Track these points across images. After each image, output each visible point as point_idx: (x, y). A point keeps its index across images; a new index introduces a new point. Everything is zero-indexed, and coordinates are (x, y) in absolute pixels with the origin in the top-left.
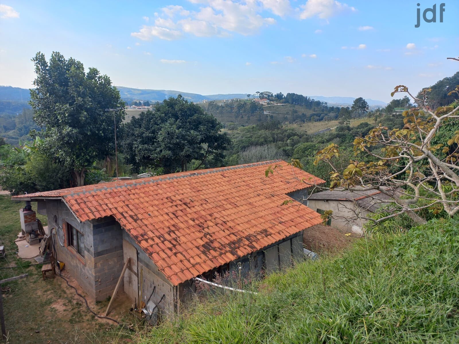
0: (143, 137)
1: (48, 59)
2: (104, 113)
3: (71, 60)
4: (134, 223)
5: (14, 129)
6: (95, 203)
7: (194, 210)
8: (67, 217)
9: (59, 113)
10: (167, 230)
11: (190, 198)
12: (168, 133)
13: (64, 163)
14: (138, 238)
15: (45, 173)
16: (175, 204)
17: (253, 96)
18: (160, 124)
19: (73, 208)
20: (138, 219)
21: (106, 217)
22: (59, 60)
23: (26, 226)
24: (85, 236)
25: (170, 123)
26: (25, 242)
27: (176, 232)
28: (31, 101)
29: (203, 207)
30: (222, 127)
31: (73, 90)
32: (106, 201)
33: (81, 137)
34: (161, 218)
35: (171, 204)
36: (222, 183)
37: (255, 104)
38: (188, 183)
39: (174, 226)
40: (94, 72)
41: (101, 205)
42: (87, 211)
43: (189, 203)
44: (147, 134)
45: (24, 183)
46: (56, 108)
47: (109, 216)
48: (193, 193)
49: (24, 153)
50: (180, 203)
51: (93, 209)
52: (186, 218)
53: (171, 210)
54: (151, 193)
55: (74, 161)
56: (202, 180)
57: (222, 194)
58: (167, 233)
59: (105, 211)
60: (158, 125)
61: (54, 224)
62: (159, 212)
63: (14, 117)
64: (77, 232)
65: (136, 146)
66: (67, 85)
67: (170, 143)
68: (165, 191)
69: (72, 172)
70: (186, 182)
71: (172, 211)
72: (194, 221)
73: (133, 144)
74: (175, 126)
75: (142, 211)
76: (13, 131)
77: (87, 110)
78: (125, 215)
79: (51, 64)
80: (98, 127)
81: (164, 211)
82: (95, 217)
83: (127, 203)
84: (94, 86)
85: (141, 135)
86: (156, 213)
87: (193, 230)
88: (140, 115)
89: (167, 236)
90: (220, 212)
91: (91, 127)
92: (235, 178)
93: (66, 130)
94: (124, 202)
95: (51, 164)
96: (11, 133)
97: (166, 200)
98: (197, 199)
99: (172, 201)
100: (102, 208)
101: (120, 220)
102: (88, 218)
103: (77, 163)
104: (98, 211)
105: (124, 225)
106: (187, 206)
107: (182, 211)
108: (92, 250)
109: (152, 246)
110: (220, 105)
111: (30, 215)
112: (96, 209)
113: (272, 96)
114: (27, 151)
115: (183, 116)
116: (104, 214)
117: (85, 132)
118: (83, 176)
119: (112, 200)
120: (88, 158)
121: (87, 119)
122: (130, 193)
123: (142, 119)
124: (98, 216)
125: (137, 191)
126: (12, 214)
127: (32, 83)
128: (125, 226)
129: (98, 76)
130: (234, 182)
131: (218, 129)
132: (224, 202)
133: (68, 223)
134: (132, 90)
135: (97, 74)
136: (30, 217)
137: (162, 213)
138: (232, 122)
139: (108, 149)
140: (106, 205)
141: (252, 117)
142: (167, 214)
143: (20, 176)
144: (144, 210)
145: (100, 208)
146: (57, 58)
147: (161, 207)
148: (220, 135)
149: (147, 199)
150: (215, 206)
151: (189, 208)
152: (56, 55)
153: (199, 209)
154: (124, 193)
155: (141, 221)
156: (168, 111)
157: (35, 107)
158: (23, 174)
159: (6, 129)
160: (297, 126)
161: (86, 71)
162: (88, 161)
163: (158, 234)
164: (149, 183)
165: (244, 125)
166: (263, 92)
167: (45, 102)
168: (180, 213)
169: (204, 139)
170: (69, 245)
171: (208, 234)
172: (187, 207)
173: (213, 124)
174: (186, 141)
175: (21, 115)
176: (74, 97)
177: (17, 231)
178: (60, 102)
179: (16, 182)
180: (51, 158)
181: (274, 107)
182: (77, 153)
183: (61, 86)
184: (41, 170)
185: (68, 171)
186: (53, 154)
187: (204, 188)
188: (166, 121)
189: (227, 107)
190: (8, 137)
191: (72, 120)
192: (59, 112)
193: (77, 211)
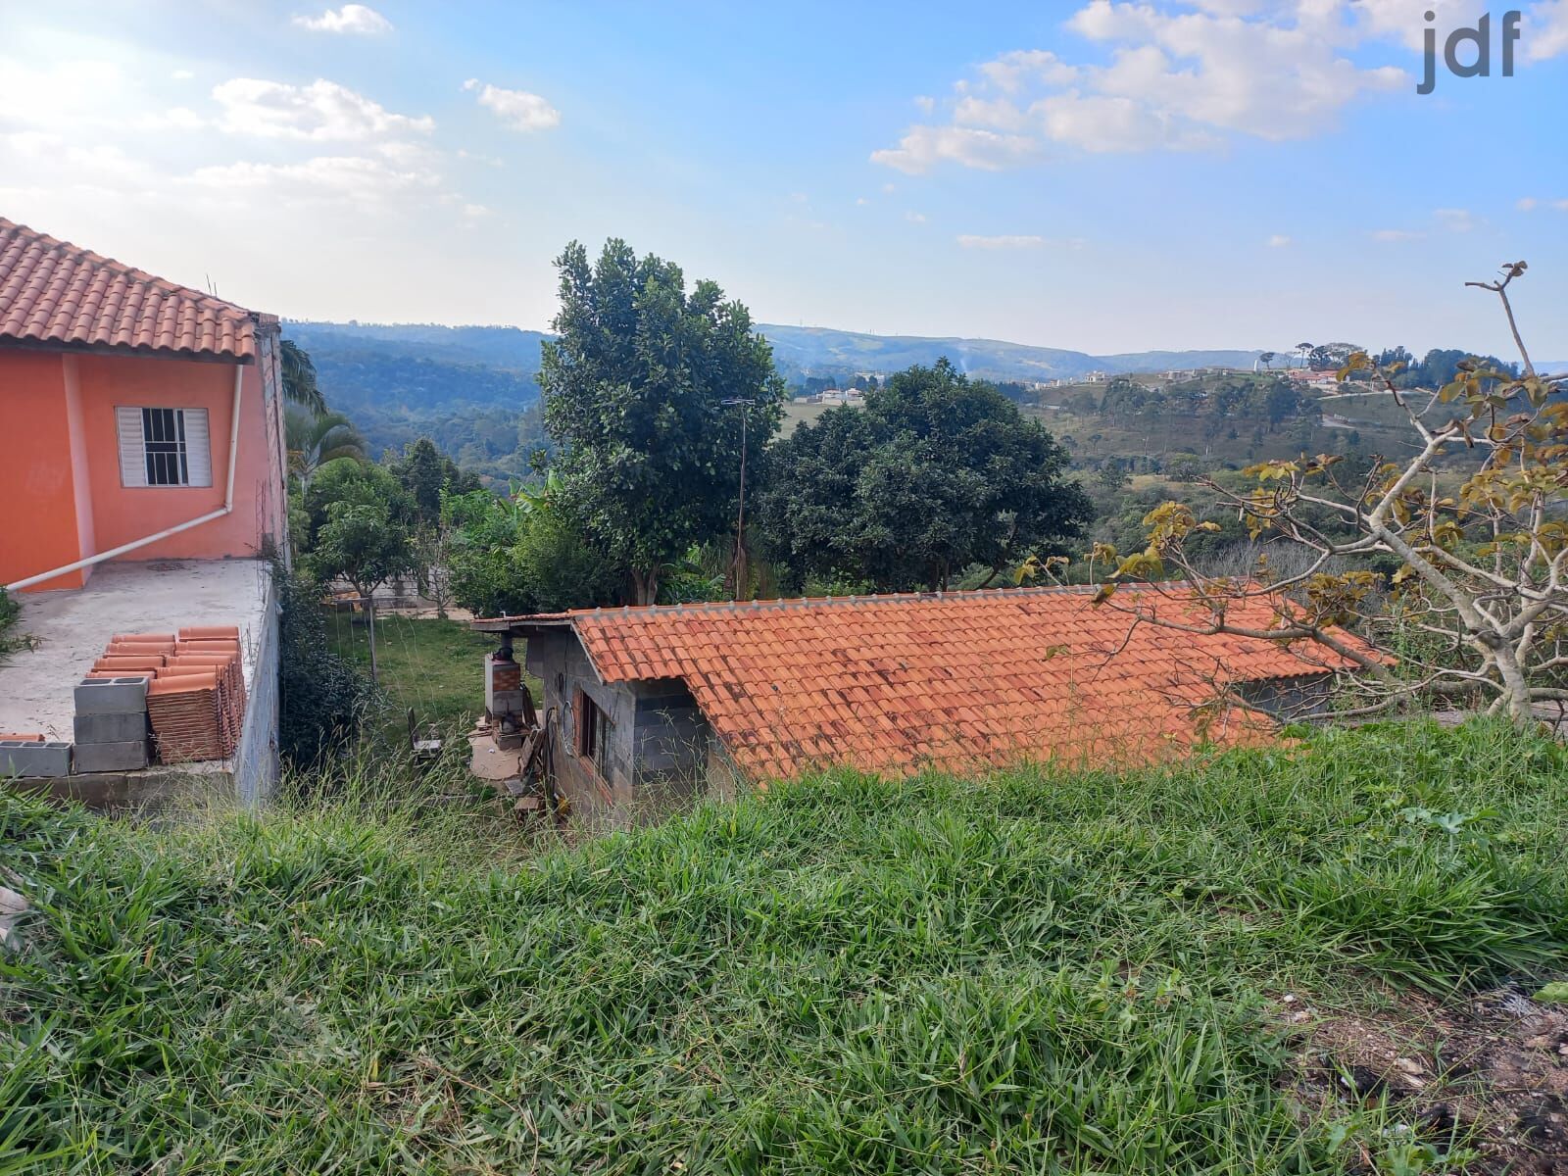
0: (817, 483)
1: (593, 260)
2: (721, 411)
3: (649, 260)
4: (731, 704)
5: (512, 451)
6: (646, 643)
7: (902, 691)
8: (585, 679)
9: (606, 408)
10: (812, 731)
11: (899, 659)
12: (890, 474)
13: (607, 547)
14: (731, 739)
15: (557, 571)
16: (852, 669)
17: (1286, 356)
18: (871, 445)
19: (593, 648)
20: (743, 693)
21: (665, 679)
22: (621, 262)
23: (495, 698)
24: (619, 729)
25: (898, 446)
26: (488, 741)
27: (838, 742)
28: (541, 374)
29: (933, 689)
30: (1066, 462)
31: (645, 345)
32: (675, 641)
33: (654, 476)
34: (804, 700)
35: (840, 669)
36: (1016, 629)
37: (1289, 387)
38: (908, 619)
39: (833, 724)
40: (709, 293)
41: (659, 650)
42: (624, 658)
43: (894, 673)
44: (831, 475)
45: (507, 593)
46: (598, 393)
47: (673, 677)
48: (914, 648)
49: (518, 515)
50: (869, 669)
51: (639, 657)
52: (875, 712)
53: (838, 683)
54: (795, 634)
55: (632, 542)
56: (952, 615)
57: (1003, 660)
58: (811, 739)
59: (665, 664)
60: (864, 448)
61: (556, 696)
62: (803, 686)
63: (516, 417)
64: (605, 718)
65: (795, 507)
66: (632, 331)
67: (891, 504)
68: (835, 633)
69: (624, 572)
70: (903, 616)
71: (838, 687)
72: (893, 719)
73: (786, 502)
74: (909, 454)
75: (759, 677)
76: (509, 457)
77: (676, 402)
78: (714, 679)
79: (598, 273)
80: (702, 450)
81: (818, 685)
82: (640, 674)
83: (724, 651)
84: (700, 333)
85: (811, 478)
86: (797, 688)
87: (884, 741)
88: (821, 418)
89: (808, 747)
90: (981, 707)
91: (684, 448)
92: (1062, 620)
93: (618, 454)
94: (717, 648)
95: (577, 549)
96: (502, 463)
97: (829, 657)
98: (918, 664)
99: (847, 661)
100: (661, 656)
101: (697, 692)
102: (622, 676)
103: (640, 549)
104: (650, 662)
105: (705, 705)
106: (886, 679)
107: (867, 691)
108: (630, 763)
109: (762, 764)
110: (1152, 390)
111: (507, 672)
112: (646, 656)
113: (1363, 356)
114: (525, 508)
115: (941, 423)
116: (661, 672)
117: (669, 461)
118: (653, 589)
119: (689, 640)
120: (670, 536)
121: (674, 425)
122: (739, 627)
123: (820, 431)
124: (647, 673)
125: (758, 624)
126: (471, 670)
127: (551, 324)
128: (707, 706)
129: (718, 303)
130: (1053, 630)
131: (1053, 468)
132: (1001, 683)
133: (585, 694)
134: (856, 340)
135: (717, 299)
136: (506, 677)
137: (810, 689)
138: (1189, 450)
139: (726, 515)
140: (673, 650)
141: (1273, 436)
142: (824, 693)
143: (501, 572)
144: (765, 674)
145: (654, 657)
146: (617, 254)
147: (812, 672)
148: (1058, 488)
149: (778, 648)
150: (969, 690)
151: (891, 685)
152: (614, 249)
153: (917, 691)
154: (722, 627)
155: (751, 701)
156: (901, 406)
157: (550, 390)
158: (508, 570)
159: (493, 451)
160: (1457, 477)
161: (689, 290)
162: (667, 544)
163: (785, 738)
164: (795, 609)
165: (1237, 463)
166: (1325, 343)
167: (574, 376)
168: (860, 695)
169: (999, 495)
170: (584, 753)
171: (927, 758)
172: (883, 682)
173: (1037, 450)
174: (940, 502)
175: (533, 411)
176: (645, 363)
177: (477, 712)
178: (609, 379)
179: (487, 587)
180: (580, 531)
181: (1365, 401)
182: (642, 520)
183: (617, 331)
184: (550, 560)
185: (616, 571)
186: (584, 520)
187: (952, 638)
188: (891, 439)
189: (1175, 397)
190: (494, 473)
191: (636, 427)
192: (604, 404)
193: (601, 656)
